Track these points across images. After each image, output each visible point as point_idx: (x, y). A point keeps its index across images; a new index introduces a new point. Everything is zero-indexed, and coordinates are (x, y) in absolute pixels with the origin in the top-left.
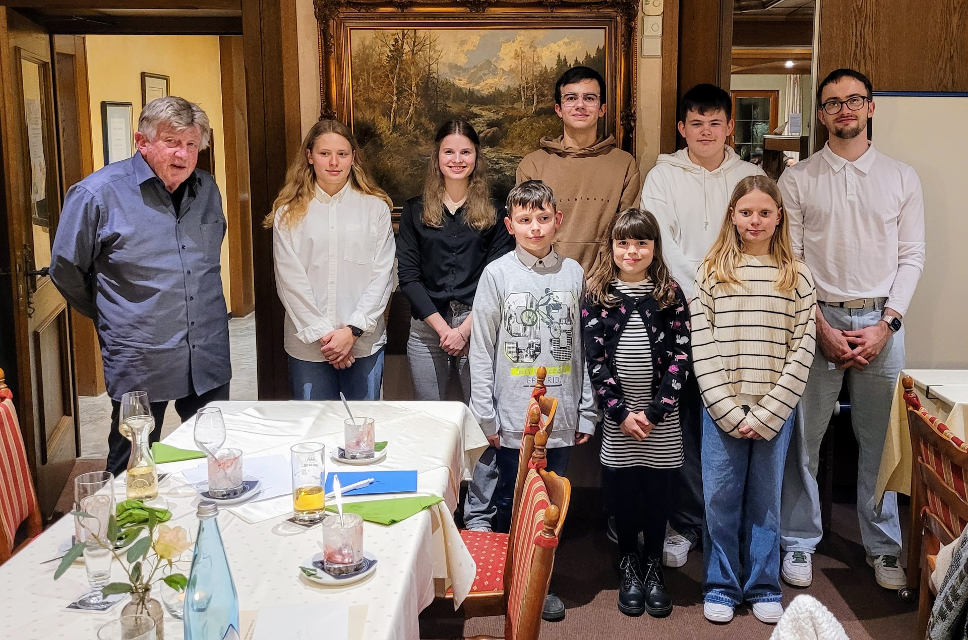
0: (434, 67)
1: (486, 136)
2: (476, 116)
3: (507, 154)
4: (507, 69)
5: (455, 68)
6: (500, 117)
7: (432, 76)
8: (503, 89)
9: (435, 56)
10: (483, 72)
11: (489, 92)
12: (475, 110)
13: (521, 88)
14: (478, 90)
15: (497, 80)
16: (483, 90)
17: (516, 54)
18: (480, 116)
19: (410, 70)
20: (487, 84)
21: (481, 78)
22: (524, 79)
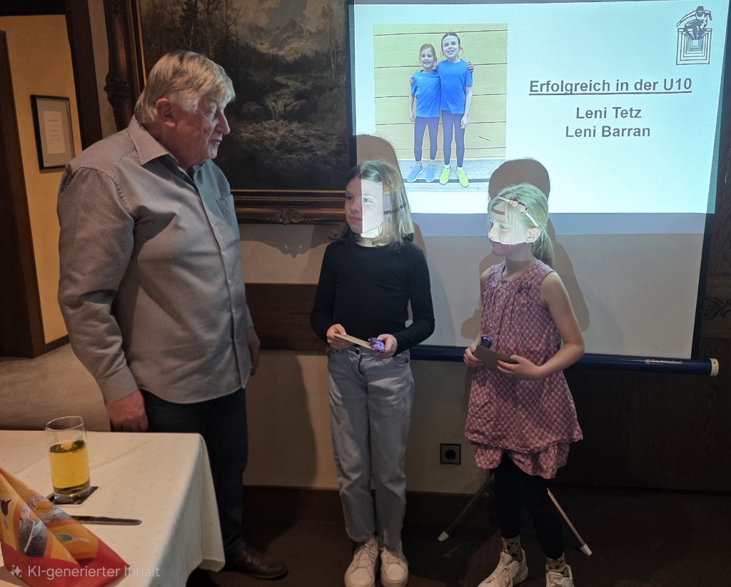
0: (232, 28)
1: (293, 109)
2: (282, 86)
3: (317, 131)
4: (313, 30)
5: (256, 30)
6: (308, 86)
7: (230, 39)
8: (309, 53)
9: (233, 15)
10: (288, 34)
11: (295, 59)
12: (280, 79)
13: (331, 53)
14: (282, 56)
15: (302, 44)
16: (288, 56)
17: (323, 12)
18: (286, 86)
19: (207, 32)
20: (292, 48)
21: (285, 42)
22: (333, 43)
